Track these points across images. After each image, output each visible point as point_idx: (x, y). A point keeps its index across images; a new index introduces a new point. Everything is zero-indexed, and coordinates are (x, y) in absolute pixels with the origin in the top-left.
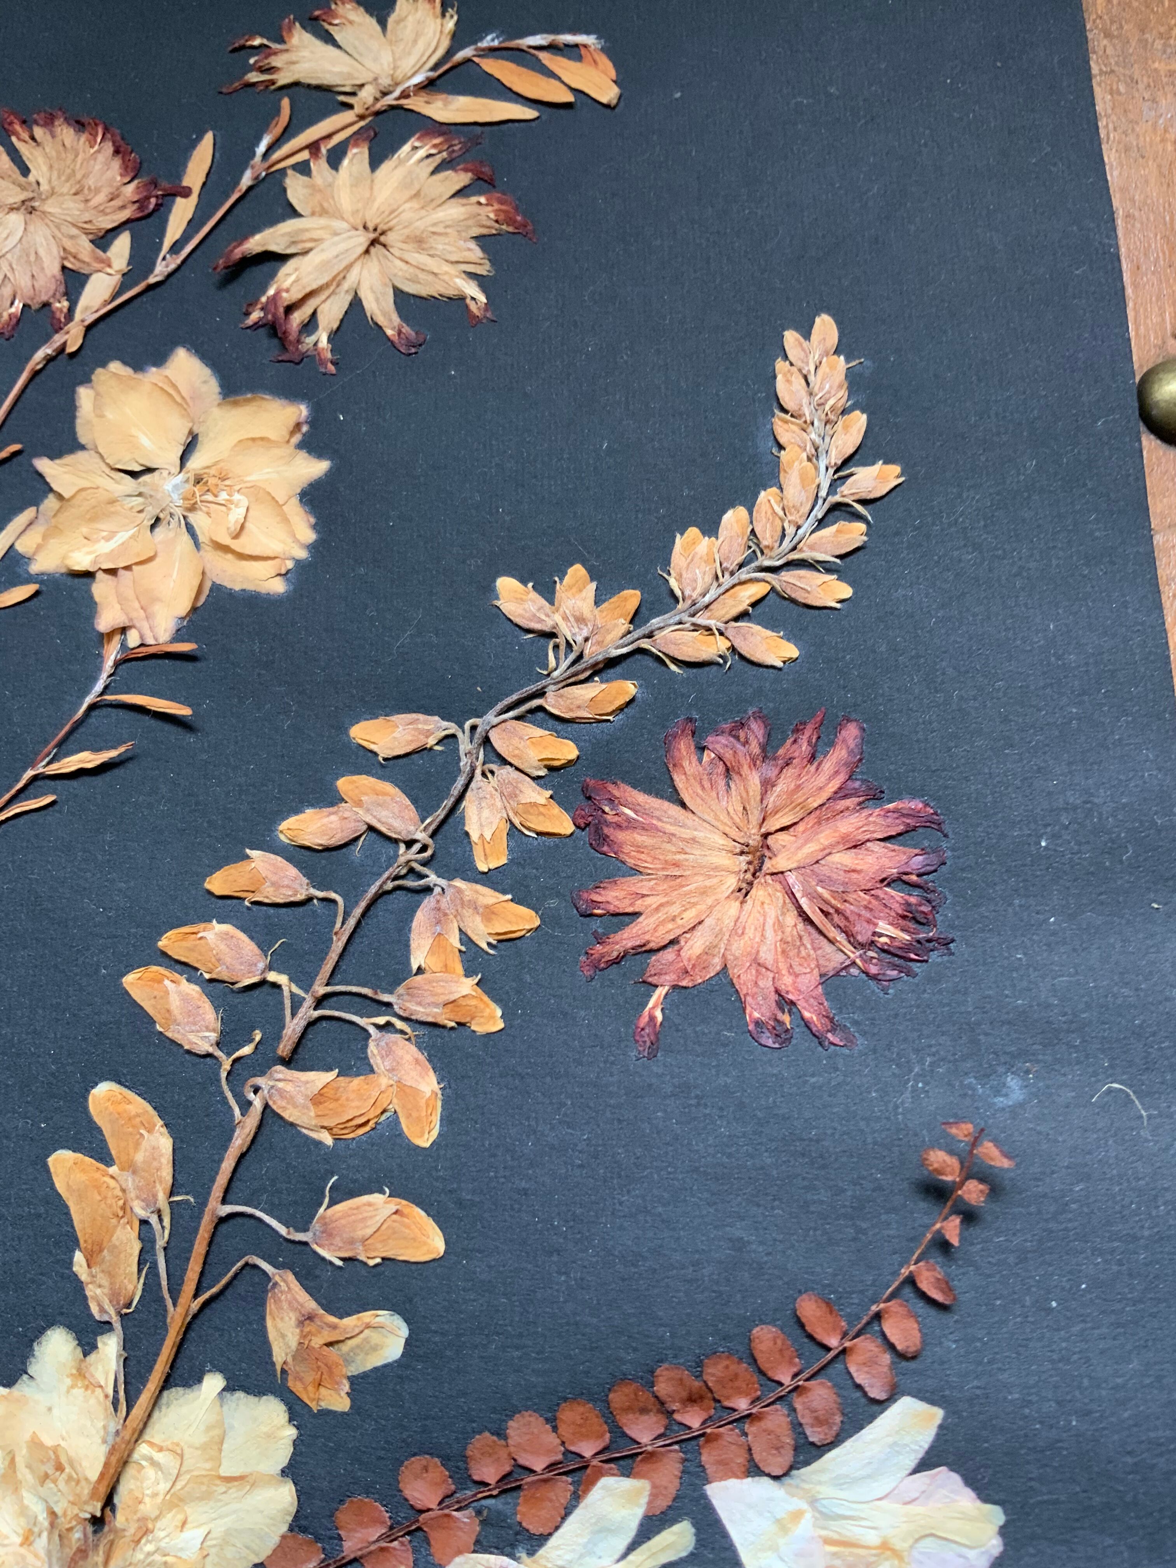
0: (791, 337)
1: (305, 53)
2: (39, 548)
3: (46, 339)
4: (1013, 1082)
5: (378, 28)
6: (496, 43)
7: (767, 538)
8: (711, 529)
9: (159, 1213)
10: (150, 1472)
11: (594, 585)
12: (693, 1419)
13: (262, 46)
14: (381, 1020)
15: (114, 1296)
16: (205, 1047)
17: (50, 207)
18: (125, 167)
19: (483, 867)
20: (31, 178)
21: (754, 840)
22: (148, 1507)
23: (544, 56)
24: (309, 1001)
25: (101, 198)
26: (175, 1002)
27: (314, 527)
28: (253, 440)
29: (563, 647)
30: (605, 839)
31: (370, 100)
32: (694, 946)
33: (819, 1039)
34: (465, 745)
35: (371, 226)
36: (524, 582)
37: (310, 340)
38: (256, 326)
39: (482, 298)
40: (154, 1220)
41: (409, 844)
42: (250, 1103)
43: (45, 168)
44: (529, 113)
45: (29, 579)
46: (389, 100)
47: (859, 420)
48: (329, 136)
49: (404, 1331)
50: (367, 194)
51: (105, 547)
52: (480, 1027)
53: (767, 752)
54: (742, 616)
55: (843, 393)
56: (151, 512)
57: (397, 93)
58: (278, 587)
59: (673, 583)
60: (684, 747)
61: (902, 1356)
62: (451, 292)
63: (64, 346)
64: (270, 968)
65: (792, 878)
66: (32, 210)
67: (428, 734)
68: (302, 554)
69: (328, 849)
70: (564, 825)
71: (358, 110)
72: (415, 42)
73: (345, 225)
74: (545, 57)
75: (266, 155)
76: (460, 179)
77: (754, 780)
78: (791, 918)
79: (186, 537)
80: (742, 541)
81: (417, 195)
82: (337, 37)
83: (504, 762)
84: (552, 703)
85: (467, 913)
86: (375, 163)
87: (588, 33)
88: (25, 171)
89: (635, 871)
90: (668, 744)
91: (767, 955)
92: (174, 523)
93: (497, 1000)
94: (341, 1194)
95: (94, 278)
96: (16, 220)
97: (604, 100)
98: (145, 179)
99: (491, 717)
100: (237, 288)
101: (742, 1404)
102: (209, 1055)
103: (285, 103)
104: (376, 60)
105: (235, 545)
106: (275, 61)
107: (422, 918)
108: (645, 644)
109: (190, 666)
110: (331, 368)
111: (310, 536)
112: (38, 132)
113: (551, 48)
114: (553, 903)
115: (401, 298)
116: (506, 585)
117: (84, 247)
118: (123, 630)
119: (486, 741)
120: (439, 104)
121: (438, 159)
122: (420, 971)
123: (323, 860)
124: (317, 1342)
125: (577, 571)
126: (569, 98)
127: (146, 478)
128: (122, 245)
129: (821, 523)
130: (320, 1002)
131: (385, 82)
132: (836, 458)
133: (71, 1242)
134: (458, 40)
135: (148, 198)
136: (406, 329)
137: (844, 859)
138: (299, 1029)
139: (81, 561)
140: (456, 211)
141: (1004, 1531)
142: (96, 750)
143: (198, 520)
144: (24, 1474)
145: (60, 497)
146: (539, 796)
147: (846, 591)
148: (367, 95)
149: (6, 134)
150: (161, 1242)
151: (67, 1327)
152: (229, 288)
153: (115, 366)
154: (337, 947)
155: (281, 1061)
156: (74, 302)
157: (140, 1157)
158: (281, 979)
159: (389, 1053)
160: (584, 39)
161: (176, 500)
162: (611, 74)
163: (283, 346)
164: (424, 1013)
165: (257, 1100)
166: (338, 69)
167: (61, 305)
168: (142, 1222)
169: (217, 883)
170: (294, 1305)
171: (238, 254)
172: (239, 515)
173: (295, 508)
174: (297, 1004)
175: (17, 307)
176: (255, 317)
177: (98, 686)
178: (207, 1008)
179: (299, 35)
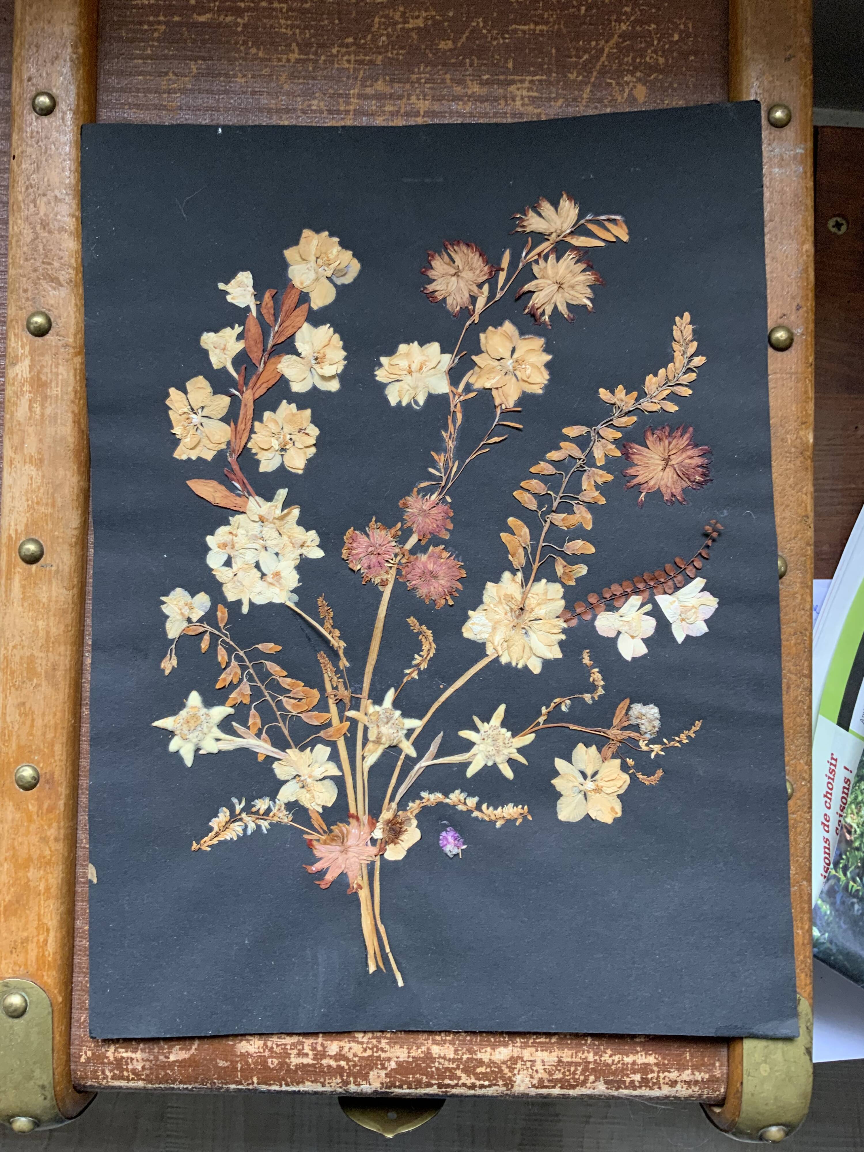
0: (677, 319)
1: (533, 220)
2: (476, 382)
3: (469, 319)
4: (725, 511)
5: (555, 211)
6: (590, 218)
7: (671, 378)
8: (656, 375)
9: (528, 545)
10: (532, 599)
11: (625, 391)
12: (652, 583)
13: (520, 217)
14: (577, 502)
15: (519, 564)
16: (535, 509)
17: (463, 274)
18: (484, 262)
19: (599, 465)
20: (456, 264)
21: (667, 457)
22: (533, 606)
24: (558, 498)
25: (478, 272)
26: (526, 499)
27: (549, 374)
28: (531, 349)
29: (617, 407)
30: (629, 457)
31: (555, 238)
32: (652, 483)
33: (681, 503)
34: (592, 434)
35: (558, 282)
36: (607, 390)
37: (543, 318)
38: (527, 314)
39: (591, 305)
40: (527, 547)
41: (580, 459)
42: (546, 521)
43: (460, 261)
44: (602, 244)
45: (473, 391)
46: (560, 238)
47: (695, 344)
48: (543, 251)
49: (587, 568)
50: (556, 271)
51: (493, 381)
52: (600, 503)
53: (670, 435)
54: (664, 399)
55: (691, 336)
56: (504, 371)
57: (562, 236)
58: (540, 392)
59: (646, 390)
60: (649, 434)
61: (697, 569)
62: (582, 303)
63: (474, 321)
64: (548, 490)
65: (675, 466)
66: (458, 276)
67: (583, 431)
68: (546, 382)
69: (559, 461)
70: (618, 454)
71: (551, 242)
72: (567, 217)
73: (550, 282)
74: (607, 224)
75: (525, 257)
76: (583, 266)
77: (667, 442)
78: (675, 476)
79: (514, 378)
80: (665, 378)
81: (571, 272)
82: (543, 214)
83: (603, 438)
84: (615, 423)
85: (596, 476)
86: (558, 259)
87: (619, 215)
88: (454, 262)
89: (637, 465)
90: (645, 433)
91: (669, 485)
92: (511, 374)
93: (604, 497)
94: (570, 540)
95: (479, 299)
96: (454, 279)
97: (624, 241)
98: (490, 265)
99: (599, 426)
100: (520, 302)
101: (662, 580)
102: (536, 511)
103: (530, 239)
104: (555, 223)
105: (529, 380)
106: (525, 224)
107: (584, 477)
108: (639, 406)
109: (519, 413)
110: (550, 327)
111: (548, 377)
112: (455, 247)
113: (609, 220)
114: (616, 473)
115: (569, 305)
116: (602, 391)
117: (475, 289)
118: (501, 405)
119: (598, 433)
120: (575, 239)
121: (576, 259)
122: (585, 490)
123: (558, 463)
124: (567, 571)
125: (621, 387)
126: (614, 240)
127: (502, 361)
128: (486, 287)
129: (685, 373)
130: (561, 498)
131: (559, 232)
132: (689, 354)
133: (508, 552)
134: (581, 216)
135: (491, 271)
136: (570, 315)
137: (688, 461)
138: (557, 504)
139: (488, 385)
140: (582, 277)
141: (718, 603)
142: (499, 437)
143: (517, 373)
144: (503, 601)
145: (480, 367)
146: (613, 447)
147: (691, 392)
148: (554, 236)
149: (446, 249)
150: (529, 551)
151: (509, 570)
152: (518, 302)
153: (490, 328)
154: (564, 485)
155: (553, 511)
156: (474, 306)
157: (522, 534)
158: (551, 493)
159: (579, 509)
160: (618, 217)
161: (511, 367)
162: (627, 231)
163: (536, 320)
164: (586, 500)
165: (548, 520)
166: (545, 227)
167: (471, 307)
168: (524, 548)
169: (533, 470)
170: (561, 564)
171: (521, 292)
172: (528, 372)
173: (543, 369)
174: (556, 499)
175: (458, 308)
176: (527, 311)
177: (497, 420)
178: (534, 500)
179: (531, 213)
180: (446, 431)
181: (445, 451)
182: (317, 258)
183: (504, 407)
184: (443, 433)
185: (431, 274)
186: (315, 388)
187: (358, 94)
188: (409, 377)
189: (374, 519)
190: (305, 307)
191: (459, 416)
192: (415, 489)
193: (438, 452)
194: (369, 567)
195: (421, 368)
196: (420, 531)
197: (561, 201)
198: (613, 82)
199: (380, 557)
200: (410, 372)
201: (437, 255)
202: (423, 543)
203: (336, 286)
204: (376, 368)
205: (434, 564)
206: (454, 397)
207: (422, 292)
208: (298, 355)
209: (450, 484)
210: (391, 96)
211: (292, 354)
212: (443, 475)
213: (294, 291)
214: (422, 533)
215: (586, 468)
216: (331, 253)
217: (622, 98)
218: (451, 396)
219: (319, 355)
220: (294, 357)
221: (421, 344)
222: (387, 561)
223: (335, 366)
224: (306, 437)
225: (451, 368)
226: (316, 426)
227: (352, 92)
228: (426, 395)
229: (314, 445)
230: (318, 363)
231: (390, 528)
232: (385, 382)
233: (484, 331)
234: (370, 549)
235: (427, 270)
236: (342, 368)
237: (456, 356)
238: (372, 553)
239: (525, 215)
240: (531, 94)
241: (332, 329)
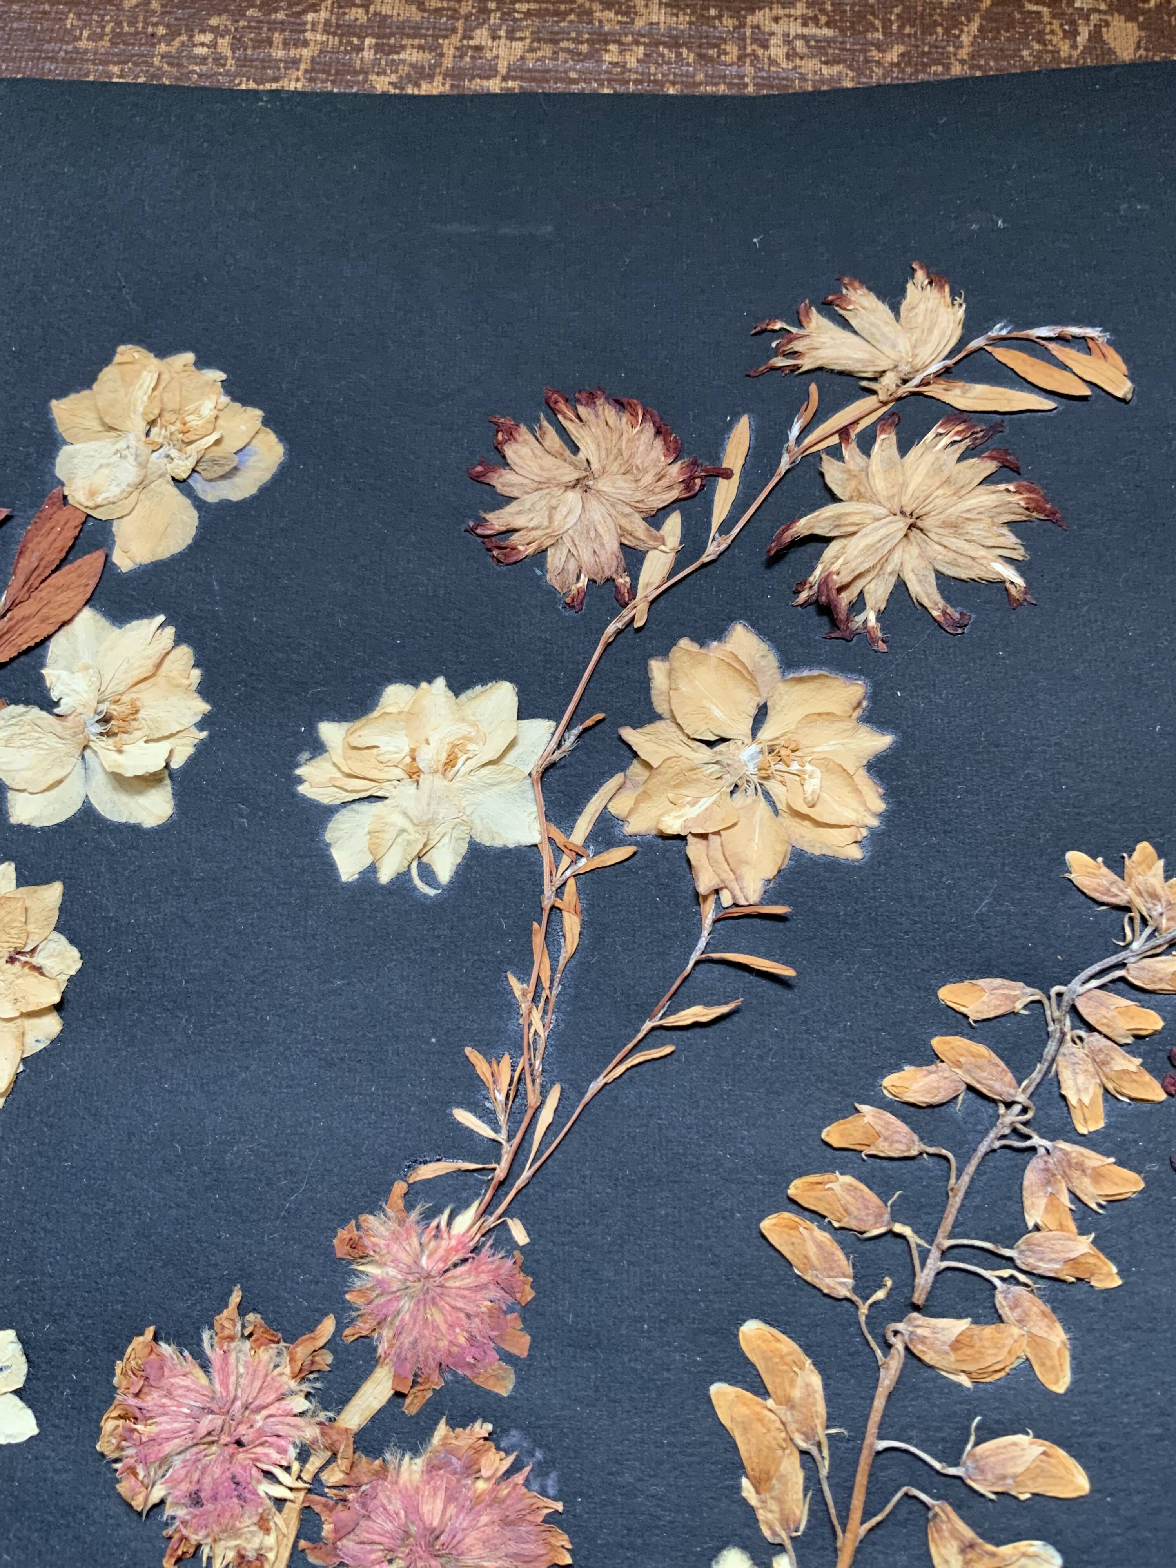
1: (824, 338)
2: (631, 811)
3: (614, 614)
5: (891, 315)
6: (1004, 333)
9: (819, 1445)
11: (1162, 862)
13: (782, 329)
14: (1006, 1273)
15: (785, 1521)
16: (844, 1292)
17: (603, 485)
18: (668, 449)
19: (1083, 1130)
20: (582, 455)
23: (1051, 346)
24: (935, 1253)
25: (648, 478)
26: (812, 1250)
27: (884, 797)
28: (820, 714)
29: (1138, 921)
31: (893, 387)
34: (1052, 1011)
35: (908, 510)
36: (1094, 858)
37: (860, 619)
38: (807, 603)
39: (1020, 581)
40: (815, 1451)
41: (1009, 1105)
42: (890, 1346)
43: (593, 447)
44: (1048, 404)
45: (623, 841)
46: (910, 387)
48: (856, 422)
50: (901, 480)
51: (692, 812)
52: (1098, 1284)
56: (730, 779)
57: (917, 381)
58: (855, 853)
62: (990, 576)
63: (632, 620)
64: (894, 1219)
66: (587, 489)
67: (1017, 998)
68: (875, 822)
69: (931, 1106)
70: (1156, 1092)
71: (883, 397)
72: (930, 331)
73: (882, 509)
74: (1055, 348)
75: (799, 440)
76: (989, 467)
79: (763, 803)
81: (947, 481)
82: (853, 323)
83: (1091, 1028)
84: (1133, 974)
85: (1075, 1174)
86: (904, 448)
87: (1093, 326)
88: (575, 449)
92: (751, 791)
93: (1112, 1259)
94: (987, 1433)
95: (650, 554)
96: (573, 497)
97: (1119, 394)
98: (687, 460)
99: (1076, 986)
100: (783, 568)
102: (847, 1299)
103: (813, 388)
104: (894, 346)
105: (814, 814)
106: (797, 346)
107: (1031, 1176)
109: (781, 925)
110: (883, 647)
111: (880, 806)
112: (581, 410)
113: (1060, 339)
114: (1154, 1166)
115: (944, 581)
116: (1076, 859)
117: (639, 527)
118: (717, 891)
119: (1074, 1009)
120: (958, 391)
121: (963, 446)
122: (1037, 1228)
123: (928, 1116)
125: (1144, 848)
126: (1086, 391)
127: (722, 747)
128: (674, 524)
130: (945, 1254)
131: (905, 368)
133: (737, 1467)
134: (969, 328)
135: (692, 478)
136: (950, 610)
138: (931, 1279)
139: (673, 826)
140: (984, 499)
142: (708, 1004)
143: (773, 787)
145: (647, 765)
146: (1132, 1064)
148: (889, 381)
149: (552, 413)
150: (824, 1472)
151: (744, 1548)
152: (777, 568)
153: (684, 643)
154: (955, 1202)
155: (916, 1308)
156: (635, 579)
157: (797, 1394)
158: (907, 1231)
159: (1015, 1305)
160: (1089, 332)
161: (752, 768)
162: (1124, 368)
163: (834, 623)
164: (1045, 1268)
165: (898, 1344)
166: (859, 355)
167: (624, 580)
168: (804, 1453)
169: (833, 1134)
170: (955, 1534)
171: (787, 537)
172: (812, 785)
173: (863, 780)
174: (924, 1256)
175: (583, 582)
176: (804, 596)
177: (702, 944)
178: (840, 1255)
179: (817, 321)
180: (524, 974)
181: (516, 1047)
182: (152, 423)
183: (726, 899)
184: (513, 981)
185: (502, 481)
186: (87, 812)
187: (327, 23)
188: (409, 788)
189: (236, 1298)
190: (92, 563)
191: (572, 924)
192: (399, 1188)
193: (491, 1053)
194: (195, 1499)
195: (450, 762)
196: (400, 1360)
197: (910, 286)
198: (1045, 10)
199: (242, 1456)
200: (414, 773)
201: (523, 429)
202: (412, 1406)
203: (199, 504)
204: (306, 755)
205: (450, 1499)
206: (557, 861)
207: (471, 531)
208: (49, 705)
209: (527, 1174)
210: (415, 31)
211: (27, 703)
212: (502, 1137)
213: (63, 514)
214: (408, 1370)
215: (1036, 1140)
216: (196, 411)
217: (1074, 46)
218: (547, 854)
219: (115, 710)
220: (35, 712)
221: (457, 687)
222: (268, 1475)
223: (163, 748)
224: (33, 979)
225: (552, 765)
226: (72, 941)
227: (310, 17)
228: (464, 848)
229: (58, 1007)
230: (109, 734)
231: (291, 1338)
232: (326, 801)
233: (664, 652)
234: (207, 1423)
235: (491, 468)
236: (191, 751)
237: (568, 727)
238: (210, 1438)
239: (800, 325)
240: (811, 30)
241: (170, 631)
